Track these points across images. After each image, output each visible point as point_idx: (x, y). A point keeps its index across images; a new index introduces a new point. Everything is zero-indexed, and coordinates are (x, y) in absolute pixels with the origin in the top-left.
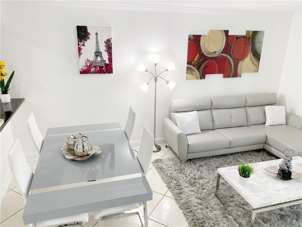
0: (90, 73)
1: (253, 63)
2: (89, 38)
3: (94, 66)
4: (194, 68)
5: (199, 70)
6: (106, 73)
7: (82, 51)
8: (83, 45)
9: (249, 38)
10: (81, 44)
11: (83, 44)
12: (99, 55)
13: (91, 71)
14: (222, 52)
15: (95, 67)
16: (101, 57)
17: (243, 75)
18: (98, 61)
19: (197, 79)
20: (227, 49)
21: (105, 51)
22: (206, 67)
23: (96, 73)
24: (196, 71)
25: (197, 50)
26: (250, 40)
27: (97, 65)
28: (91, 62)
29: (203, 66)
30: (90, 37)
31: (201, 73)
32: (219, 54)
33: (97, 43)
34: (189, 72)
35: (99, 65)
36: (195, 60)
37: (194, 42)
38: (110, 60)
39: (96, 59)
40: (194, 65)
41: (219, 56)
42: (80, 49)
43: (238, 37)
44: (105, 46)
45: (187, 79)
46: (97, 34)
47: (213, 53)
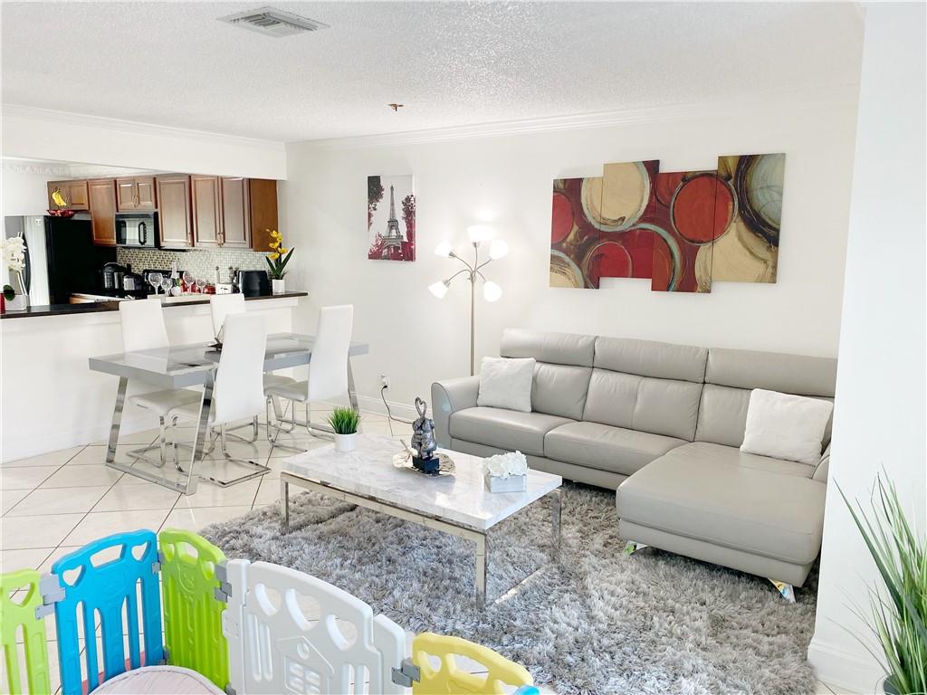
0: (382, 259)
1: (751, 253)
2: (382, 197)
3: (386, 246)
4: (567, 259)
5: (580, 263)
6: (403, 260)
7: (372, 219)
9: (729, 178)
10: (372, 206)
12: (394, 226)
13: (383, 255)
14: (640, 218)
15: (388, 247)
16: (397, 229)
18: (392, 237)
19: (577, 286)
20: (654, 212)
21: (403, 218)
22: (599, 257)
23: (390, 259)
24: (573, 265)
25: (573, 214)
26: (731, 183)
27: (390, 244)
28: (382, 238)
29: (589, 255)
30: (383, 194)
31: (586, 272)
32: (634, 225)
33: (392, 204)
34: (556, 268)
35: (394, 244)
36: (568, 240)
37: (566, 197)
38: (410, 235)
39: (390, 233)
40: (566, 252)
42: (370, 215)
43: (689, 176)
44: (404, 210)
45: (553, 284)
46: (392, 188)
47: (615, 221)
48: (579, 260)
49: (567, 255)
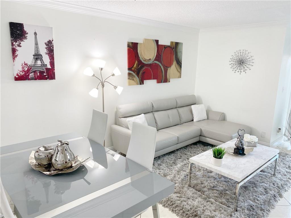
0: (29, 79)
1: (177, 70)
2: (26, 38)
3: (33, 71)
4: (134, 74)
5: (138, 76)
6: (48, 79)
7: (17, 53)
8: (19, 46)
9: (173, 48)
10: (16, 44)
11: (18, 44)
12: (39, 58)
13: (30, 77)
14: (155, 59)
15: (35, 72)
16: (41, 60)
17: (171, 80)
18: (38, 65)
19: (138, 84)
20: (158, 58)
21: (46, 54)
22: (143, 73)
23: (36, 79)
24: (136, 76)
25: (135, 56)
26: (174, 50)
27: (36, 69)
28: (29, 66)
29: (141, 72)
30: (27, 36)
31: (140, 79)
32: (153, 62)
33: (36, 44)
34: (131, 78)
35: (39, 69)
36: (134, 67)
37: (133, 49)
38: (52, 63)
39: (35, 63)
40: (133, 71)
41: (153, 63)
42: (14, 51)
43: (166, 46)
44: (46, 48)
45: (130, 84)
46: (35, 34)
47: (148, 60)
48: (138, 75)
49: (134, 73)
